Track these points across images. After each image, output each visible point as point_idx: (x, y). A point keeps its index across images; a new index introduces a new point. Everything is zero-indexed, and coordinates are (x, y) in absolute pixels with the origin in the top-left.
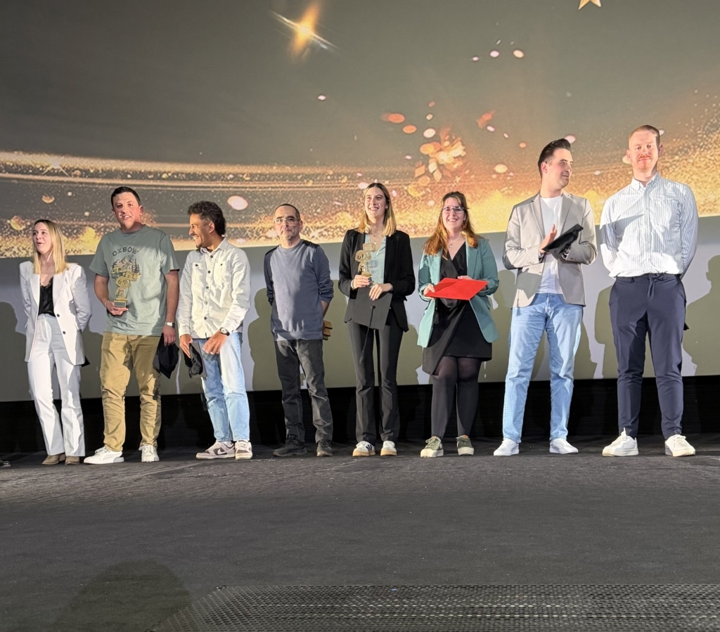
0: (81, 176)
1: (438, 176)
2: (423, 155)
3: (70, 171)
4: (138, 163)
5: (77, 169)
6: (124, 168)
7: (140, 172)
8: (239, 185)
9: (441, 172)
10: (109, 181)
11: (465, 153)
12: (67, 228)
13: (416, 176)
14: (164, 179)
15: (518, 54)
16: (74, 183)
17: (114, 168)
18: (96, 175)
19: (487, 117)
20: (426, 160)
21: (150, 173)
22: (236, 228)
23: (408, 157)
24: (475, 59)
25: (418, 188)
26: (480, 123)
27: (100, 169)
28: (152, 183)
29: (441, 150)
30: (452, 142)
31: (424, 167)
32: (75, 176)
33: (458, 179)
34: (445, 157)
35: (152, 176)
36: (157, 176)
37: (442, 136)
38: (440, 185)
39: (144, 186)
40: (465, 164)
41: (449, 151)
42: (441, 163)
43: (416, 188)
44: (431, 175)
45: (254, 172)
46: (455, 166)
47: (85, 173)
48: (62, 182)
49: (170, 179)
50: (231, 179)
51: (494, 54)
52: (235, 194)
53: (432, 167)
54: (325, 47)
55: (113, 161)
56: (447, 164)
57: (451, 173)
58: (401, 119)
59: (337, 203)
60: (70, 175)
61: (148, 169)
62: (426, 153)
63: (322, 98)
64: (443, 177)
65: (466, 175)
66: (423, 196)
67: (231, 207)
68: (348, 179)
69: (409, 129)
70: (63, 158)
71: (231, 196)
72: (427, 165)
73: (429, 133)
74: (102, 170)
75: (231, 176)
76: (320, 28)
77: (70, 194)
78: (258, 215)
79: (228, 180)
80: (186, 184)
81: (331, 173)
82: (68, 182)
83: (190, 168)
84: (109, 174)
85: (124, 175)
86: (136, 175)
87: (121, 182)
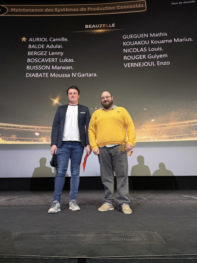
4: (15, 125)
6: (11, 125)
7: (15, 127)
8: (38, 130)
14: (20, 128)
17: (9, 125)
18: (4, 127)
21: (17, 127)
22: (36, 139)
24: (92, 109)
28: (17, 129)
36: (19, 128)
39: (15, 129)
45: (42, 128)
47: (2, 126)
49: (21, 128)
52: (37, 132)
54: (60, 104)
55: (9, 124)
61: (17, 126)
67: (35, 135)
71: (36, 132)
75: (36, 128)
76: (59, 101)
78: (42, 137)
80: (25, 130)
83: (27, 126)
84: (7, 127)
85: (11, 127)
86: (14, 127)
87: (10, 128)
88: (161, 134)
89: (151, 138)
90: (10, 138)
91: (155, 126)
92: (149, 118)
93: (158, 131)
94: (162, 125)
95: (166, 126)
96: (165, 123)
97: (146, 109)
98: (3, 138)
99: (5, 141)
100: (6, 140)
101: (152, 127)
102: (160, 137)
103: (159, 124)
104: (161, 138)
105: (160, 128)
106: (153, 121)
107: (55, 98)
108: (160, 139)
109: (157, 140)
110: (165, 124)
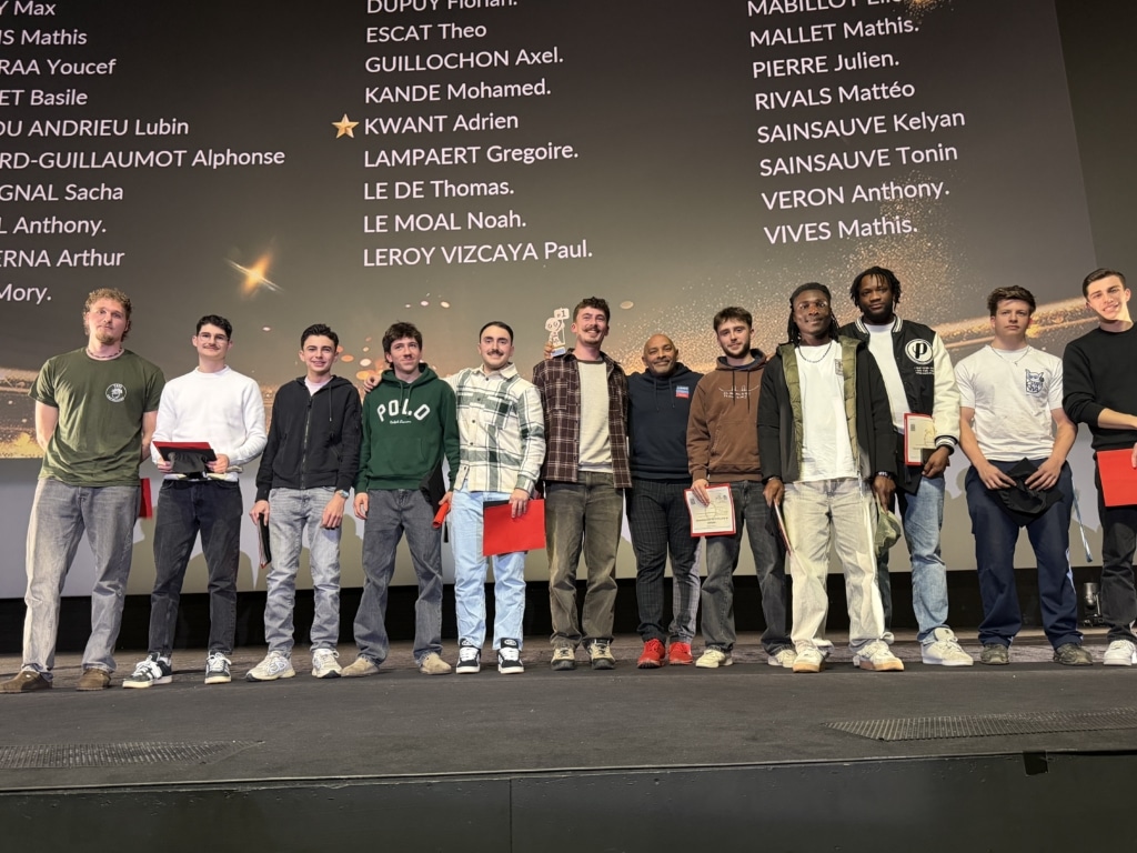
15: (445, 305)
16: (16, 393)
24: (408, 306)
32: (19, 387)
37: (377, 365)
51: (424, 303)
54: (272, 289)
60: (14, 386)
62: (361, 378)
63: (266, 329)
69: (347, 359)
73: (365, 362)
76: (268, 275)
77: (10, 402)
82: (10, 392)
97: (632, 305)
107: (249, 263)
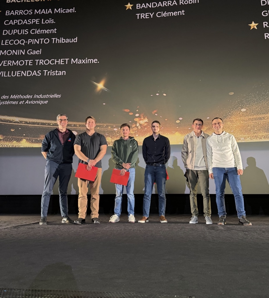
0: (24, 124)
1: (139, 127)
2: (135, 121)
3: (21, 122)
4: (44, 120)
5: (24, 121)
6: (39, 121)
7: (44, 123)
8: (75, 128)
9: (141, 126)
10: (33, 125)
11: (148, 121)
12: (17, 139)
13: (133, 127)
14: (51, 125)
15: (165, 95)
16: (22, 125)
17: (35, 121)
19: (155, 111)
20: (136, 123)
23: (130, 122)
24: (152, 95)
25: (133, 131)
26: (153, 113)
27: (31, 122)
28: (47, 126)
29: (141, 120)
30: (144, 118)
31: (135, 125)
33: (146, 129)
34: (142, 122)
35: (47, 124)
36: (49, 124)
37: (141, 116)
38: (140, 130)
39: (44, 127)
40: (148, 124)
41: (143, 120)
42: (141, 124)
43: (132, 131)
44: (137, 127)
45: (81, 124)
46: (145, 125)
47: (26, 123)
48: (18, 125)
50: (73, 126)
51: (157, 94)
53: (138, 125)
54: (106, 90)
55: (35, 120)
56: (143, 124)
57: (144, 127)
58: (129, 111)
59: (107, 134)
60: (21, 123)
62: (136, 121)
63: (104, 104)
64: (141, 128)
65: (148, 128)
66: (135, 133)
68: (111, 127)
69: (131, 114)
70: (20, 118)
72: (136, 124)
73: (137, 115)
74: (32, 122)
75: (73, 125)
76: (105, 85)
77: (20, 129)
79: (72, 126)
81: (105, 125)
82: (20, 125)
84: (34, 123)
85: (38, 124)
86: (42, 124)
87: (37, 126)
88: (256, 130)
89: (241, 137)
90: (37, 138)
91: (247, 118)
92: (237, 107)
93: (252, 126)
94: (258, 117)
95: (264, 118)
96: (263, 114)
97: (233, 93)
98: (27, 140)
99: (31, 144)
100: (32, 142)
101: (243, 120)
102: (255, 135)
103: (253, 115)
104: (256, 137)
105: (254, 122)
106: (244, 111)
108: (255, 139)
109: (250, 140)
110: (263, 116)
